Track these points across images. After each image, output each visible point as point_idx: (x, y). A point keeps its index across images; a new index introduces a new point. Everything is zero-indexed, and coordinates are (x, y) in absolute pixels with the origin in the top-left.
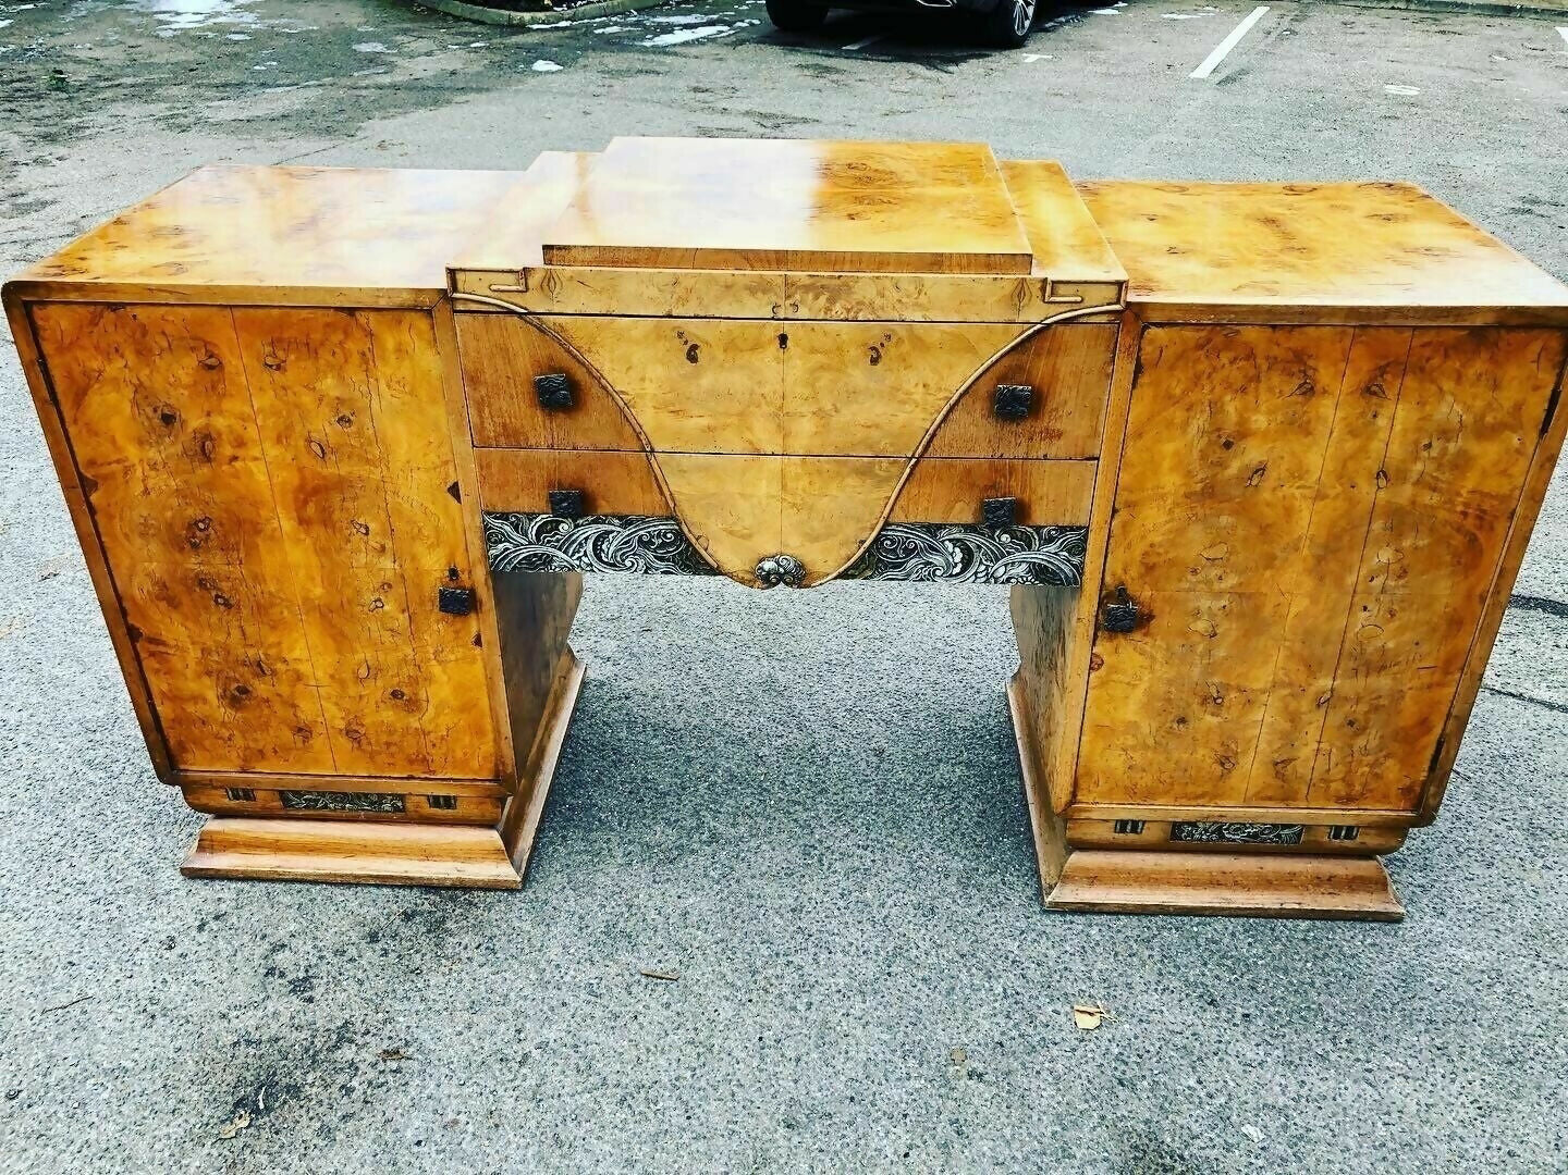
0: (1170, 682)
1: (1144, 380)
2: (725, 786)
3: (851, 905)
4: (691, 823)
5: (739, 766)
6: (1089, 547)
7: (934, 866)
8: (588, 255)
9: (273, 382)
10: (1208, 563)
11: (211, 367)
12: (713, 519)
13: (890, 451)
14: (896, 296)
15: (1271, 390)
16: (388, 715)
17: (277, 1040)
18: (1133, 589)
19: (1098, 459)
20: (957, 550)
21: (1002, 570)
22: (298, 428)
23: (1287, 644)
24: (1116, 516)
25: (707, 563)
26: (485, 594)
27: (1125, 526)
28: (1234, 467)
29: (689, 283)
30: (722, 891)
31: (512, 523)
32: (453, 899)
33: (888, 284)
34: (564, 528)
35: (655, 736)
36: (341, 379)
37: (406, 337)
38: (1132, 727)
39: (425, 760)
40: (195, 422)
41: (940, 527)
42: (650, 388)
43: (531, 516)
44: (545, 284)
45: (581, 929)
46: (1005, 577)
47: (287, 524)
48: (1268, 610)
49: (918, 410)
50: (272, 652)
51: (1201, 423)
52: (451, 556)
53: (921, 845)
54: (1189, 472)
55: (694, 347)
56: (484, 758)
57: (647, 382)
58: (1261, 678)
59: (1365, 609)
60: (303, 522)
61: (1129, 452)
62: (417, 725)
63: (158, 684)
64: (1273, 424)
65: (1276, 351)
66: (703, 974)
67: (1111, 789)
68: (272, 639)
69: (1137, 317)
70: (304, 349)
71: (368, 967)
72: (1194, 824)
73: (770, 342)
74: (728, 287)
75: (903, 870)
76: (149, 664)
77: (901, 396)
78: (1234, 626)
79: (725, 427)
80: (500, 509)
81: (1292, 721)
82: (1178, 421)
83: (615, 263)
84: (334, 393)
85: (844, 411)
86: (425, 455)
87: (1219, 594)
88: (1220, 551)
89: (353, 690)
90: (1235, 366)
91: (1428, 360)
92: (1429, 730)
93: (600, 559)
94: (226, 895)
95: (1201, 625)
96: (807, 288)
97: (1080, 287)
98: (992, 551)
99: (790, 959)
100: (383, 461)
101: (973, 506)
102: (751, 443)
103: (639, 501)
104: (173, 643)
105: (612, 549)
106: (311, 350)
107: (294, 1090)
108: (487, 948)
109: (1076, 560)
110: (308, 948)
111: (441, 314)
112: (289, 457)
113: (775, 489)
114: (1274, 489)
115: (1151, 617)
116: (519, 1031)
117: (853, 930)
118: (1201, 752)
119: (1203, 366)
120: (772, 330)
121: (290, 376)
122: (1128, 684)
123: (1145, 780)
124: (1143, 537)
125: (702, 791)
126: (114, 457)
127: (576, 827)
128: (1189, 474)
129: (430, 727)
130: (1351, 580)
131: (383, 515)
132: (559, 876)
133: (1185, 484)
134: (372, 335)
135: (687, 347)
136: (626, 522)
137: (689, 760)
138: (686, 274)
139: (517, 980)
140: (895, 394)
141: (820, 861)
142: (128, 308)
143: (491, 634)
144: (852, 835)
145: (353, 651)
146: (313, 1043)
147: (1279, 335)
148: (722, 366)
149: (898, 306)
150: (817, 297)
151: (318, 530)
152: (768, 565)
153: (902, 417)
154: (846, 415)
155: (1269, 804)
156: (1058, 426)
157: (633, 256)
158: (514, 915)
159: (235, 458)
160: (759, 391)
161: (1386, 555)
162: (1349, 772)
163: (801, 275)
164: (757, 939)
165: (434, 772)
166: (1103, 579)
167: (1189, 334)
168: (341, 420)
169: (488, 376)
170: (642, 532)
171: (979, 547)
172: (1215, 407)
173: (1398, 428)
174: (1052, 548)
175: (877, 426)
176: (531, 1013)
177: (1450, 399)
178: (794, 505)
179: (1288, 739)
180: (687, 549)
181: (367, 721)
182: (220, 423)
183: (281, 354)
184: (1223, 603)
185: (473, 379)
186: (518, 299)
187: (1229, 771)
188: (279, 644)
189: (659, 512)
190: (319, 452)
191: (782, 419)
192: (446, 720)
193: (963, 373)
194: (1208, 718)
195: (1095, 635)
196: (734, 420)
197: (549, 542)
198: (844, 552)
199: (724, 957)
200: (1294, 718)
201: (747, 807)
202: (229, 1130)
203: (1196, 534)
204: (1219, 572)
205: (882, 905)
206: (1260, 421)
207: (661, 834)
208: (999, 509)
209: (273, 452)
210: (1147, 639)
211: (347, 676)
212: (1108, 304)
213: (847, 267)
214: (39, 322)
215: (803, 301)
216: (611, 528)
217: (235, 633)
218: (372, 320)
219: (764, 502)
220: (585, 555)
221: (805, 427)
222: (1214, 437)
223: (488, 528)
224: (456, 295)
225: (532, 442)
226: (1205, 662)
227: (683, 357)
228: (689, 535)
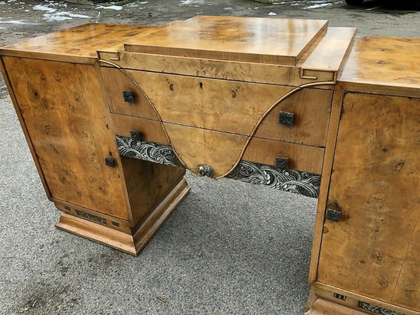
0: (357, 245)
1: (345, 116)
2: (214, 238)
3: (235, 293)
4: (197, 248)
5: (222, 232)
6: (322, 183)
7: (271, 287)
8: (137, 49)
9: (59, 85)
10: (375, 200)
11: (43, 79)
12: (183, 148)
13: (241, 133)
14: (241, 71)
15: (407, 128)
16: (99, 194)
17: (49, 285)
18: (341, 204)
19: (325, 148)
20: (268, 175)
21: (286, 186)
22: (66, 101)
23: (413, 242)
24: (333, 173)
25: (181, 163)
26: (119, 161)
27: (337, 177)
28: (388, 160)
29: (168, 60)
30: (195, 275)
31: (124, 140)
32: (117, 254)
33: (238, 66)
34: (138, 144)
35: (201, 215)
36: (75, 86)
37: (89, 74)
38: (340, 259)
39: (109, 210)
40: (42, 96)
41: (261, 165)
42: (159, 99)
43: (129, 139)
44: (125, 58)
45: (147, 275)
46: (287, 189)
47: (68, 131)
48: (404, 226)
49: (251, 118)
50: (69, 168)
51: (372, 138)
52: (109, 148)
53: (270, 277)
54: (366, 159)
55: (172, 85)
56: (125, 213)
57: (158, 96)
58: (400, 254)
60: (71, 130)
61: (339, 147)
62: (106, 199)
63: (45, 172)
64: (408, 145)
65: (411, 110)
66: (175, 303)
67: (332, 280)
68: (68, 165)
69: (342, 88)
70: (64, 75)
71: (84, 269)
72: (368, 304)
73: (197, 86)
74: (181, 63)
75: (259, 285)
76: (42, 166)
77: (245, 112)
78: (387, 229)
79: (184, 115)
80: (120, 134)
81: (415, 275)
82: (361, 136)
83: (146, 52)
84: (74, 91)
85: (224, 115)
86: (99, 114)
87: (380, 214)
88: (381, 196)
89: (90, 185)
90: (389, 115)
93: (149, 156)
94: (63, 236)
95: (371, 225)
96: (208, 65)
97: (316, 73)
98: (282, 178)
99: (205, 307)
100: (88, 114)
101: (274, 159)
102: (193, 123)
103: (160, 139)
104: (46, 161)
105: (153, 153)
106: (66, 75)
107: (44, 303)
108: (118, 273)
109: (316, 188)
110: (73, 258)
111: (97, 66)
112: (65, 110)
113: (202, 141)
114: (408, 174)
115: (348, 217)
116: (111, 305)
117: (231, 302)
118: (371, 277)
119: (373, 113)
120: (197, 80)
121: (62, 84)
122: (339, 242)
123: (347, 281)
124: (345, 184)
125: (206, 237)
126: (26, 104)
127: (163, 240)
128: (366, 160)
129: (110, 200)
131: (90, 132)
132: (150, 255)
133: (364, 165)
134: (81, 72)
135: (169, 85)
136: (156, 145)
137: (208, 226)
138: (167, 57)
139: (120, 286)
140: (242, 111)
141: (232, 273)
142: (22, 59)
143: (122, 175)
144: (248, 267)
145: (88, 173)
146: (57, 289)
147: (412, 102)
148: (181, 93)
149: (242, 75)
150: (212, 69)
151: (75, 134)
152: (201, 168)
153: (245, 119)
154: (225, 116)
155: (402, 306)
156: (307, 131)
157: (151, 49)
158: (131, 265)
159: (53, 108)
160: (194, 103)
163: (206, 60)
164: (198, 296)
165: (112, 214)
166: (328, 198)
167: (366, 98)
168: (76, 99)
169: (112, 89)
170: (161, 149)
171: (277, 175)
172: (379, 133)
174: (306, 181)
175: (236, 122)
176: (118, 299)
178: (209, 148)
179: (413, 282)
180: (175, 157)
181: (94, 194)
182: (48, 97)
183: (59, 76)
184: (382, 218)
185: (108, 90)
186: (117, 63)
187: (384, 288)
188: (70, 166)
189: (166, 143)
190: (72, 109)
192: (114, 199)
193: (267, 106)
194: (375, 264)
195: (325, 219)
196: (186, 113)
197: (135, 148)
198: (227, 168)
199: (184, 299)
201: (218, 247)
202: (22, 310)
203: (369, 186)
204: (380, 205)
205: (246, 296)
206: (401, 141)
207: (187, 249)
208: (281, 162)
209: (61, 107)
210: (347, 226)
211: (88, 180)
212: (328, 81)
213: (223, 58)
214: (5, 62)
215: (207, 71)
216: (152, 146)
217: (60, 161)
218: (80, 67)
219: (199, 145)
220: (145, 154)
221: (211, 119)
222: (378, 146)
223: (117, 140)
224: (100, 60)
225: (126, 113)
226: (373, 241)
227: (169, 88)
228: (175, 153)
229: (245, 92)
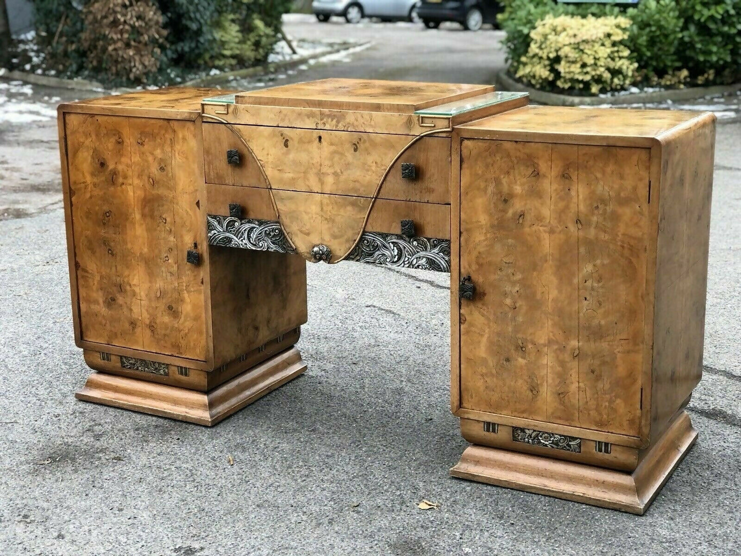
0: (499, 334)
1: (464, 165)
3: (357, 460)
6: (452, 251)
8: (250, 100)
9: (139, 150)
10: (507, 265)
11: (119, 143)
12: (294, 223)
13: (364, 194)
14: (362, 121)
15: (520, 173)
16: (166, 319)
17: (77, 446)
18: (474, 277)
19: (450, 204)
20: (395, 248)
21: (415, 261)
22: (146, 171)
23: (551, 317)
24: (462, 235)
25: (291, 247)
26: (206, 257)
27: (467, 241)
28: (510, 213)
29: (285, 112)
30: (300, 445)
31: (218, 221)
33: (359, 116)
34: (237, 224)
36: (163, 150)
37: (186, 133)
38: (484, 361)
39: (178, 346)
40: (111, 166)
41: (387, 235)
42: (271, 159)
43: (225, 218)
44: (234, 111)
46: (417, 265)
47: (138, 216)
48: (539, 296)
49: (374, 174)
50: (126, 280)
51: (492, 188)
52: (195, 238)
53: (414, 450)
55: (287, 140)
56: (202, 348)
57: (269, 156)
58: (542, 337)
59: (586, 299)
60: (144, 216)
61: (463, 201)
62: (176, 325)
63: (83, 293)
64: (524, 192)
65: (518, 154)
67: (479, 401)
68: (126, 273)
69: (458, 134)
70: (151, 136)
71: (128, 436)
72: (523, 430)
73: (315, 140)
74: (299, 115)
76: (81, 282)
77: (366, 167)
78: (524, 303)
79: (299, 178)
80: (214, 214)
81: (562, 366)
82: (482, 187)
83: (260, 104)
84: (160, 156)
85: (345, 173)
86: (189, 186)
87: (514, 284)
88: (511, 259)
89: (154, 304)
90: (503, 161)
91: (587, 162)
92: (635, 381)
93: (250, 241)
95: (508, 301)
96: (329, 116)
97: (434, 120)
98: (411, 251)
100: (172, 188)
102: (309, 187)
103: (266, 215)
104: (90, 272)
105: (255, 236)
106: (153, 136)
107: (72, 459)
108: (181, 440)
109: (447, 258)
110: (109, 427)
111: (198, 122)
112: (141, 185)
113: (318, 209)
114: (530, 226)
115: (484, 294)
118: (520, 382)
119: (489, 160)
120: (316, 134)
121: (146, 148)
122: (479, 333)
123: (495, 397)
124: (475, 248)
125: (324, 416)
126: (82, 180)
127: (254, 416)
128: (491, 215)
129: (181, 327)
130: (575, 281)
131: (172, 214)
132: (232, 427)
133: (490, 221)
134: (175, 131)
135: (284, 140)
136: (261, 223)
138: (285, 109)
139: (185, 450)
140: (364, 166)
141: (358, 445)
142: (96, 116)
143: (207, 279)
145: (156, 283)
146: (89, 450)
147: (518, 146)
148: (297, 149)
149: (363, 126)
150: (332, 120)
151: (148, 220)
152: (316, 249)
153: (368, 178)
154: (346, 175)
155: (559, 421)
156: (432, 186)
157: (266, 101)
158: (202, 435)
159: (123, 184)
160: (311, 162)
161: (589, 268)
162: (598, 405)
163: (326, 111)
164: (302, 460)
165: (181, 353)
166: (460, 270)
167: (480, 144)
168: (161, 168)
169: (213, 151)
170: (266, 229)
171: (404, 248)
172: (498, 181)
173: (581, 197)
174: (436, 250)
175: (358, 181)
177: (602, 183)
178: (326, 219)
179: (563, 378)
180: (284, 238)
181: (158, 321)
182: (120, 168)
183: (143, 138)
184: (516, 289)
185: (207, 151)
186: (225, 117)
187: (536, 396)
188: (129, 276)
189: (274, 219)
190: (152, 183)
191: (320, 176)
192: (188, 324)
193: (390, 158)
194: (520, 360)
195: (460, 302)
196: (302, 174)
197: (231, 231)
198: (347, 245)
199: (280, 462)
200: (562, 363)
202: (41, 462)
203: (498, 247)
204: (513, 271)
206: (518, 189)
208: (406, 225)
209: (136, 181)
210: (484, 307)
211: (153, 295)
212: (445, 128)
213: (344, 108)
214: (67, 121)
215: (327, 122)
216: (254, 225)
217: (114, 269)
218: (175, 125)
219: (314, 216)
220: (244, 239)
221: (330, 180)
222: (499, 195)
223: (208, 222)
224: (203, 115)
225: (227, 182)
226: (514, 324)
227: (283, 145)
228: (284, 231)
229: (367, 144)
